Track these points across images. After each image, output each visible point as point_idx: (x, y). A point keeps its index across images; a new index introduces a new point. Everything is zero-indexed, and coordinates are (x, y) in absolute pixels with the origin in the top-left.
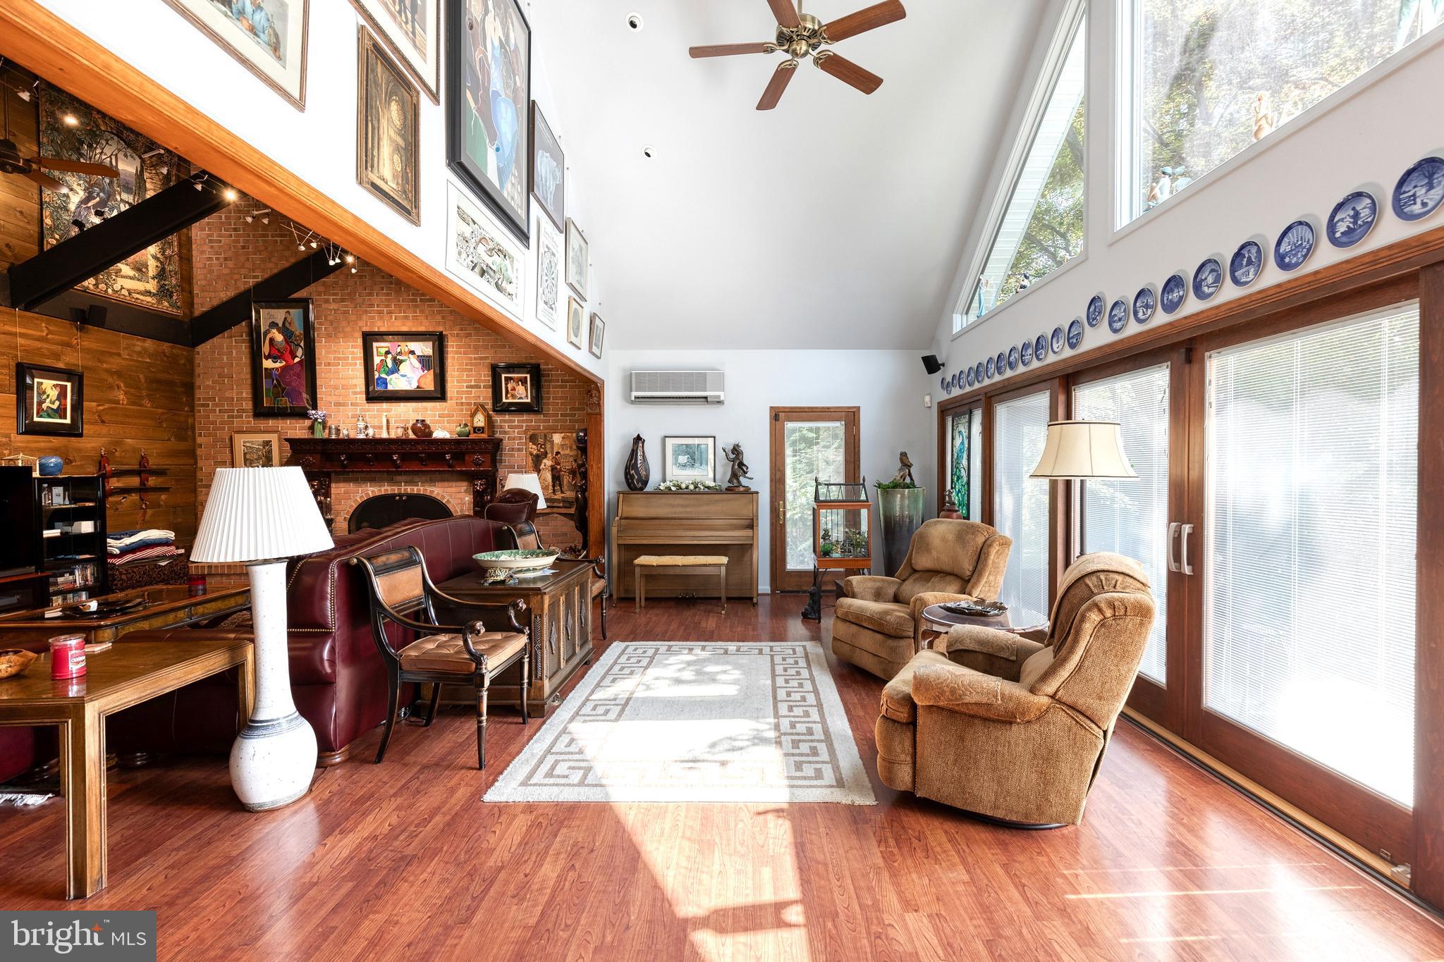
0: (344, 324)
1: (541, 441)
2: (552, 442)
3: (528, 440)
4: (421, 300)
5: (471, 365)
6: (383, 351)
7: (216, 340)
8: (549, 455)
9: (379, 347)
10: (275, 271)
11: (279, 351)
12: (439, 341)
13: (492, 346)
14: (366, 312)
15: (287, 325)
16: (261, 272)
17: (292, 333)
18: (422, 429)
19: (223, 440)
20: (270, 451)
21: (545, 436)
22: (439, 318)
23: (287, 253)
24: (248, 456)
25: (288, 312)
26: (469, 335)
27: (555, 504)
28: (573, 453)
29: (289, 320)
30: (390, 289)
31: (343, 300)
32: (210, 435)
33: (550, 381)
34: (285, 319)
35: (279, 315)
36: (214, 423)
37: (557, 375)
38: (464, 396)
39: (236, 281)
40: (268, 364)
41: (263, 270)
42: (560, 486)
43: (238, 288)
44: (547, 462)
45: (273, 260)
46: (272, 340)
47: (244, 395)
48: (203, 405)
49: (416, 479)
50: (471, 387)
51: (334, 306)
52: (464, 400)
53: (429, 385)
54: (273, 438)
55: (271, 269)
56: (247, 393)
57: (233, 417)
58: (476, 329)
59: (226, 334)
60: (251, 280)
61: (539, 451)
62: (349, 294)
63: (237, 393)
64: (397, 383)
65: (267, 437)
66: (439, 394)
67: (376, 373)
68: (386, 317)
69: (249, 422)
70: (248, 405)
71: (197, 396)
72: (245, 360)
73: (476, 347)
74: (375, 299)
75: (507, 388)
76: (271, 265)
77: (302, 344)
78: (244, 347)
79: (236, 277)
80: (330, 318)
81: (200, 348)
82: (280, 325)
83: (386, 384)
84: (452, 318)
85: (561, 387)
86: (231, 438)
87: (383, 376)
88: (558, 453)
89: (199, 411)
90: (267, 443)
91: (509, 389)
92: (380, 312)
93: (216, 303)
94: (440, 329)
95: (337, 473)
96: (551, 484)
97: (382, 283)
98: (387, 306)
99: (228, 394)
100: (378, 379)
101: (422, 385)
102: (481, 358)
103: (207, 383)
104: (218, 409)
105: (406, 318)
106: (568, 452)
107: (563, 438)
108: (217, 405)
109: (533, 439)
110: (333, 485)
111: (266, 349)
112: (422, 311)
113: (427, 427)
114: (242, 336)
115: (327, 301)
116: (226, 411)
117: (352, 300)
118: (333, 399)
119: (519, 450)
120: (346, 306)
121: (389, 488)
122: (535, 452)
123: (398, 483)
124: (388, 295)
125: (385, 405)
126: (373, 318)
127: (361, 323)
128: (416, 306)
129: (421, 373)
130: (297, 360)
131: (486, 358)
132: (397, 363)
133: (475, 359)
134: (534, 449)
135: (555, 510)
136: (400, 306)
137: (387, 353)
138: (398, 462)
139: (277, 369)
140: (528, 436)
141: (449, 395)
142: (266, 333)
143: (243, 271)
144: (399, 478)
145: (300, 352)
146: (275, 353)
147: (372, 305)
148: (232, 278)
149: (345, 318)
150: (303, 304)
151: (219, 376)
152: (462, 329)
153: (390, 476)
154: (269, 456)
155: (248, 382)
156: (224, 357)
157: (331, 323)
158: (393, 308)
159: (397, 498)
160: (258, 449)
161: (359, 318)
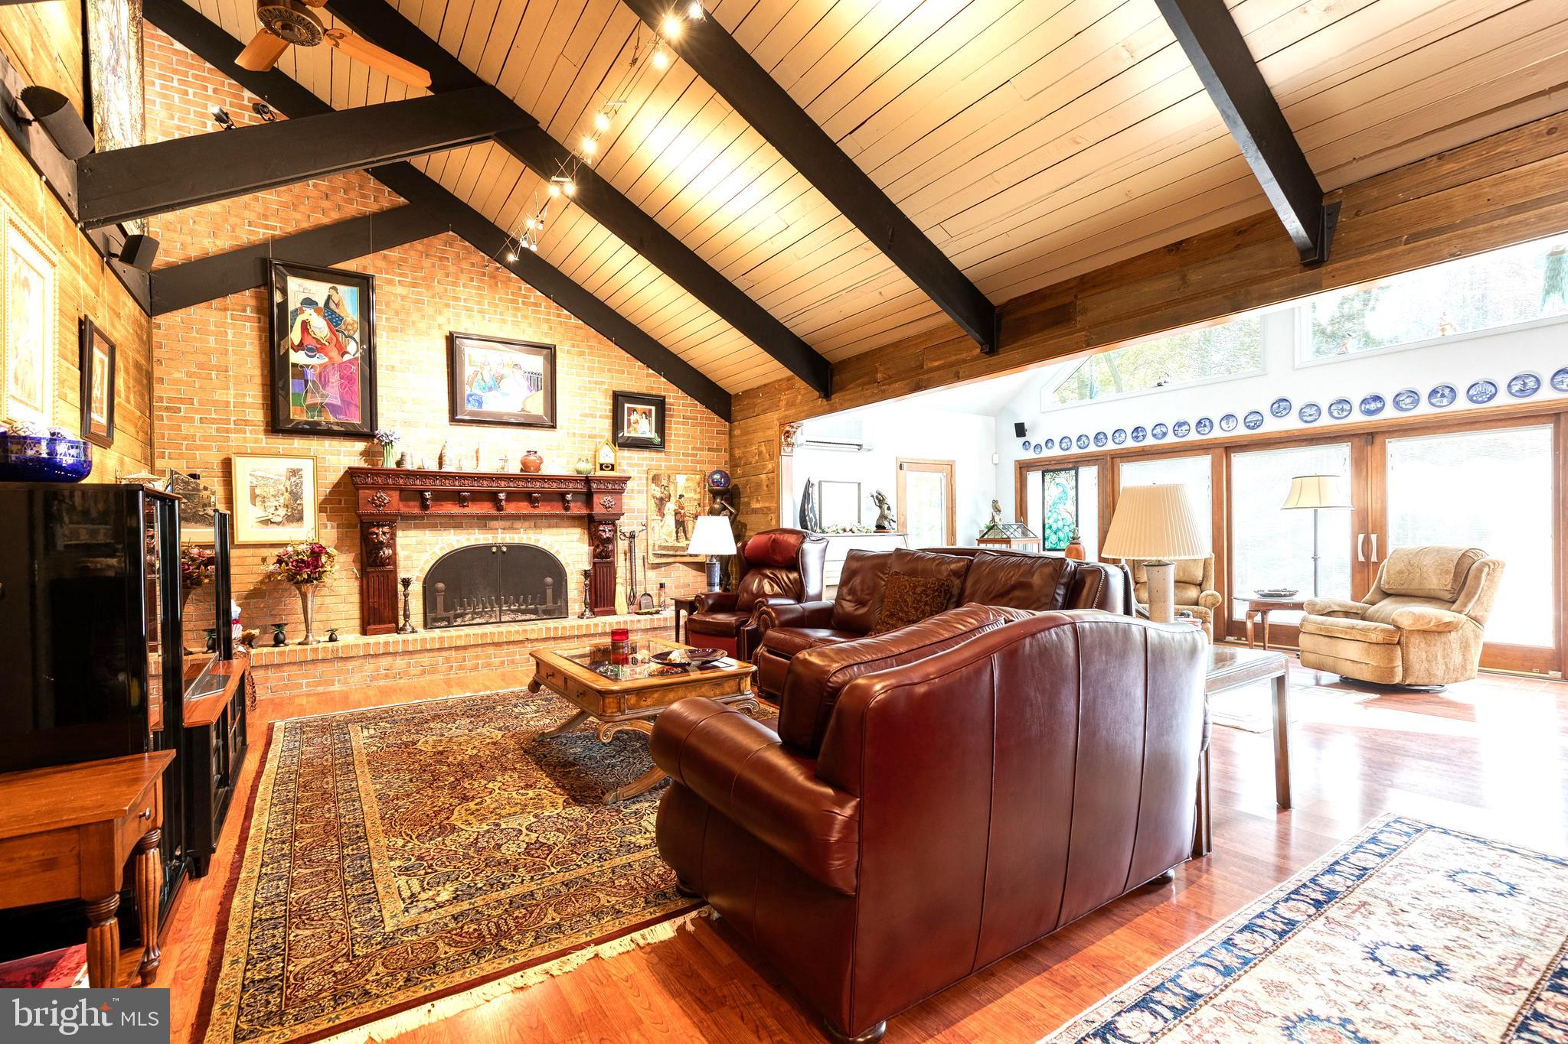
0: (415, 317)
1: (664, 482)
2: (675, 484)
3: (650, 481)
4: (523, 303)
5: (585, 389)
6: (478, 359)
7: (196, 312)
8: (672, 498)
9: (472, 355)
10: (305, 225)
11: (318, 340)
12: (550, 356)
13: (609, 371)
14: (447, 306)
15: (332, 306)
16: (281, 223)
17: (340, 318)
18: (531, 462)
19: (206, 464)
21: (669, 477)
22: (545, 327)
23: (325, 204)
24: (258, 491)
25: (335, 289)
26: (582, 354)
27: (678, 553)
28: (698, 496)
29: (335, 298)
30: (482, 281)
31: (414, 285)
32: (181, 456)
33: (671, 416)
34: (329, 297)
35: (319, 290)
36: (192, 437)
37: (679, 411)
39: (234, 228)
40: (297, 357)
41: (286, 221)
42: (685, 532)
43: (236, 238)
44: (671, 507)
45: (302, 208)
46: (305, 325)
48: (167, 409)
49: (518, 524)
51: (400, 290)
53: (536, 406)
54: (305, 465)
55: (297, 222)
56: (255, 397)
57: (228, 430)
58: (590, 347)
59: (214, 303)
60: (262, 231)
61: (662, 493)
62: (424, 279)
63: (235, 396)
64: (494, 404)
67: (467, 387)
68: (478, 316)
69: (257, 441)
70: (258, 415)
71: (156, 394)
73: (591, 369)
74: (462, 292)
75: (629, 420)
76: (298, 216)
77: (357, 337)
78: (250, 329)
79: (233, 220)
80: (397, 305)
81: (160, 319)
82: (321, 304)
83: (480, 403)
85: (683, 423)
86: (226, 463)
87: (476, 391)
88: (681, 496)
89: (161, 418)
90: (292, 473)
91: (632, 421)
93: (194, 252)
94: (551, 342)
95: (408, 517)
96: (674, 530)
97: (470, 272)
98: (479, 303)
99: (219, 395)
100: (471, 395)
101: (529, 408)
102: (596, 383)
103: (177, 375)
104: (197, 417)
105: (504, 321)
106: (692, 495)
107: (687, 480)
108: (197, 411)
109: (656, 479)
110: (399, 533)
111: (295, 336)
112: (525, 317)
113: (539, 460)
114: (244, 311)
115: (390, 282)
116: (214, 421)
117: (429, 287)
118: (398, 416)
119: (639, 492)
120: (420, 294)
122: (658, 495)
123: (495, 530)
124: (479, 288)
125: (475, 430)
126: (458, 315)
127: (441, 320)
128: (517, 309)
129: (526, 392)
130: (347, 357)
131: (603, 383)
133: (590, 382)
134: (658, 492)
135: (678, 559)
136: (496, 306)
137: (482, 363)
138: (503, 503)
140: (651, 477)
141: (560, 422)
142: (296, 313)
143: (247, 214)
145: (353, 347)
146: (311, 344)
148: (226, 220)
149: (419, 310)
150: (364, 283)
151: (201, 366)
152: (573, 346)
153: (482, 522)
154: (296, 496)
155: (258, 380)
156: (212, 339)
157: (397, 313)
158: (486, 307)
159: (494, 549)
160: (276, 482)
161: (441, 313)
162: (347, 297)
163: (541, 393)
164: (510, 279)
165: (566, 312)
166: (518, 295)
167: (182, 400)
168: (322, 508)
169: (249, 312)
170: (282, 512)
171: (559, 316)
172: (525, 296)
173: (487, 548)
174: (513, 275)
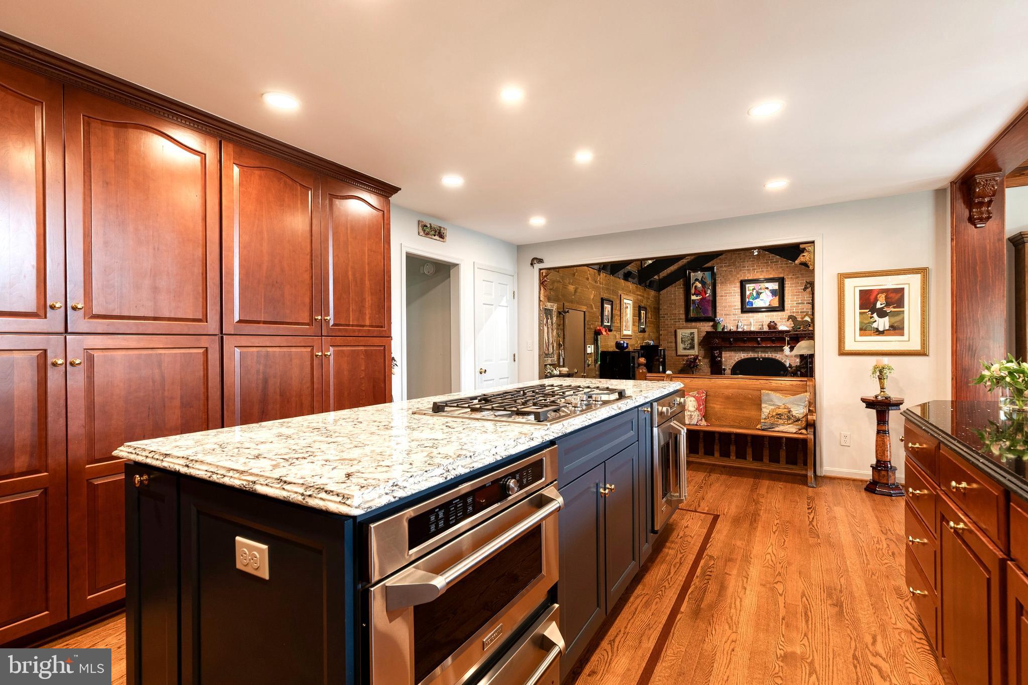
0: (731, 277)
4: (771, 262)
5: (799, 292)
6: (751, 288)
7: (670, 288)
9: (749, 287)
11: (699, 291)
12: (781, 282)
14: (741, 270)
15: (703, 279)
17: (706, 283)
18: (772, 326)
19: (671, 332)
20: (693, 337)
24: (683, 339)
25: (704, 274)
26: (798, 277)
29: (704, 277)
31: (729, 266)
32: (666, 330)
34: (702, 277)
35: (699, 274)
36: (668, 325)
38: (794, 308)
40: (693, 297)
46: (696, 287)
47: (681, 312)
48: (662, 317)
49: (767, 350)
50: (799, 303)
51: (725, 269)
52: (794, 311)
53: (776, 303)
54: (695, 331)
56: (682, 311)
57: (676, 322)
58: (802, 274)
59: (673, 285)
63: (678, 311)
64: (757, 304)
65: (692, 331)
66: (781, 308)
67: (747, 299)
68: (753, 272)
69: (683, 324)
70: (683, 317)
71: (660, 313)
72: (682, 296)
74: (746, 264)
77: (710, 288)
78: (681, 291)
80: (723, 274)
81: (661, 292)
82: (700, 280)
83: (752, 305)
84: (788, 269)
86: (675, 331)
87: (751, 300)
89: (661, 320)
90: (692, 333)
92: (748, 270)
93: (669, 272)
94: (782, 276)
95: (726, 347)
97: (749, 256)
98: (753, 267)
99: (674, 312)
100: (748, 302)
101: (772, 304)
103: (665, 307)
105: (763, 271)
108: (669, 317)
110: (723, 353)
111: (693, 291)
112: (771, 268)
113: (776, 324)
115: (722, 267)
116: (673, 319)
117: (735, 265)
118: (724, 312)
120: (732, 268)
121: (752, 354)
123: (757, 352)
124: (753, 261)
125: (750, 314)
126: (745, 273)
127: (738, 276)
128: (768, 266)
129: (771, 298)
130: (707, 295)
132: (759, 294)
136: (760, 266)
137: (753, 289)
138: (760, 342)
139: (698, 300)
141: (786, 308)
142: (693, 284)
144: (758, 349)
145: (709, 292)
146: (697, 292)
147: (744, 267)
149: (731, 274)
150: (711, 269)
151: (670, 304)
152: (793, 275)
153: (753, 349)
154: (693, 339)
155: (683, 306)
156: (673, 296)
157: (723, 277)
158: (755, 267)
159: (757, 359)
160: (688, 336)
161: (738, 274)
162: (708, 274)
163: (777, 297)
164: (765, 254)
165: (790, 262)
166: (769, 260)
167: (666, 314)
168: (700, 344)
169: (682, 286)
170: (689, 346)
171: (787, 264)
172: (772, 260)
173: (754, 359)
174: (767, 252)
